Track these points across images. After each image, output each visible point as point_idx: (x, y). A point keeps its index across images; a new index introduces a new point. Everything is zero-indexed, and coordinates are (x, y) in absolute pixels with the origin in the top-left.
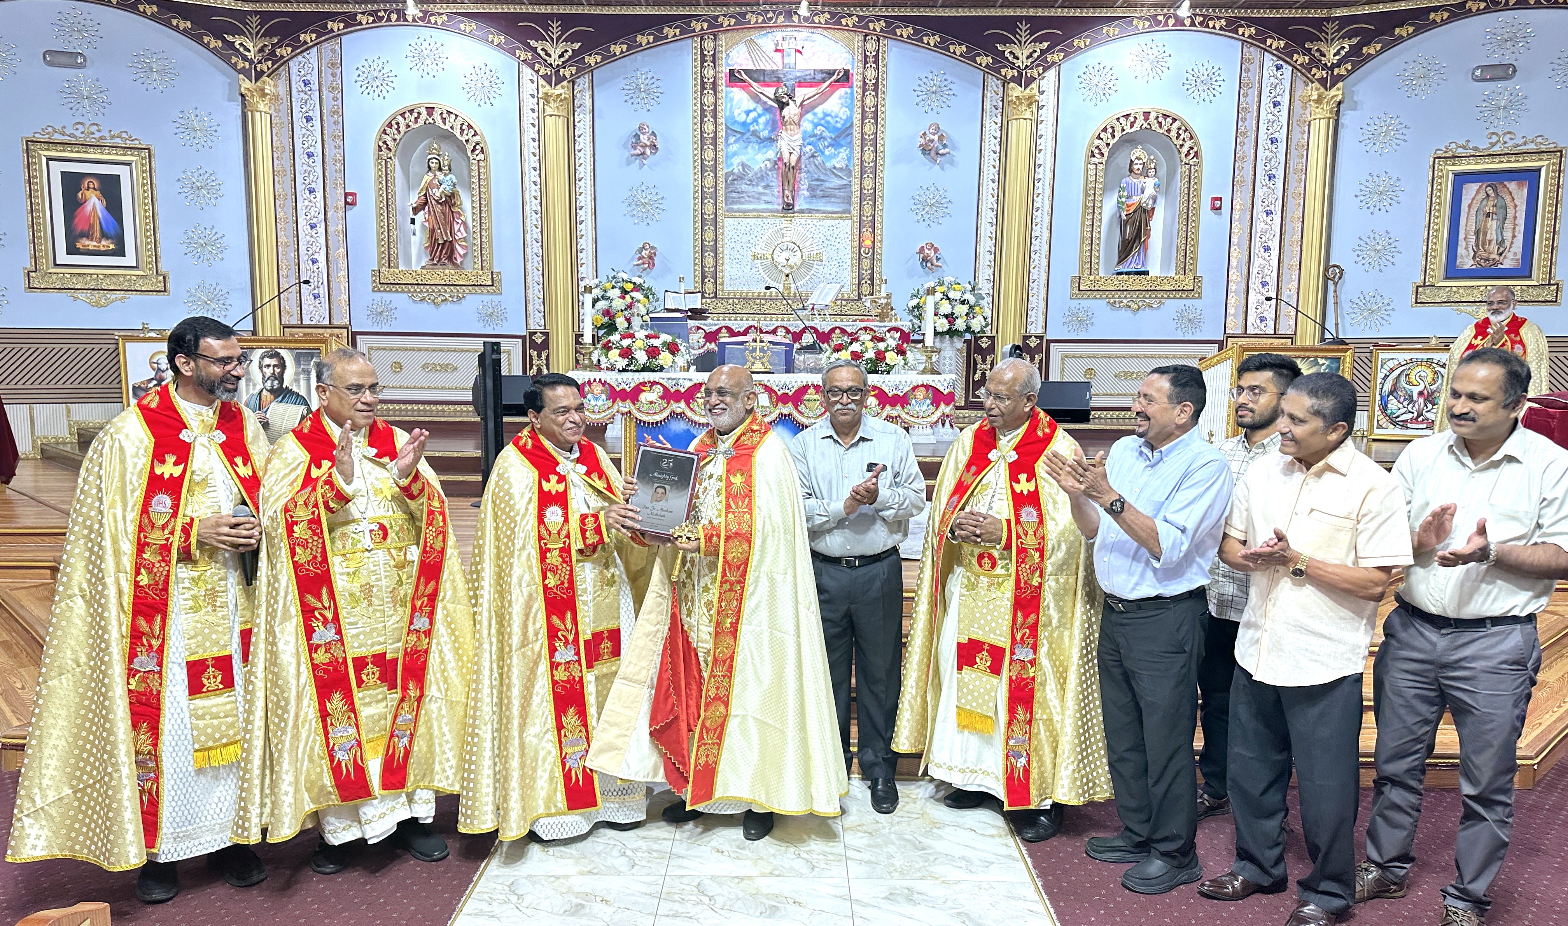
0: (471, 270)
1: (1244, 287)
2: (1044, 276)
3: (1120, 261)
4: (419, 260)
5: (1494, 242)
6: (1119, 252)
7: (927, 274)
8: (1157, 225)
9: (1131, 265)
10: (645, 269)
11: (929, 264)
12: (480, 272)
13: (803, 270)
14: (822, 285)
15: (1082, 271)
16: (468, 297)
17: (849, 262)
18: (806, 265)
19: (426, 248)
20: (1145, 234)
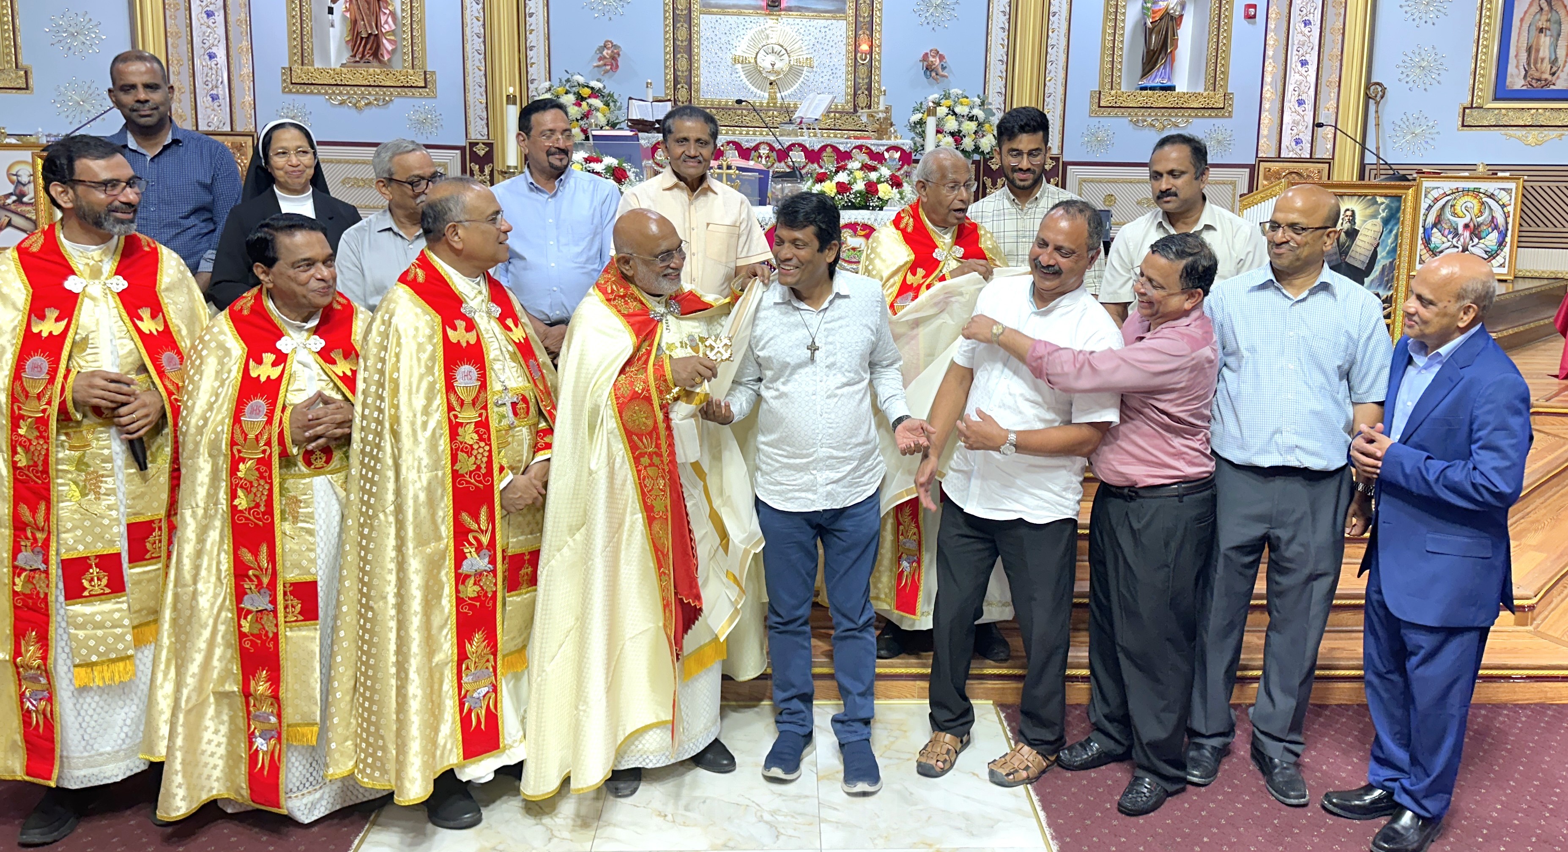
0: (401, 69)
1: (1278, 105)
2: (1061, 90)
3: (1145, 73)
4: (339, 54)
5: (1546, 61)
6: (1143, 64)
7: (931, 84)
8: (1186, 34)
9: (1156, 80)
10: (606, 72)
11: (933, 74)
12: (411, 71)
13: (790, 76)
14: (811, 95)
15: (1102, 84)
16: (397, 101)
17: (844, 69)
18: (794, 71)
19: (347, 42)
20: (1172, 45)
